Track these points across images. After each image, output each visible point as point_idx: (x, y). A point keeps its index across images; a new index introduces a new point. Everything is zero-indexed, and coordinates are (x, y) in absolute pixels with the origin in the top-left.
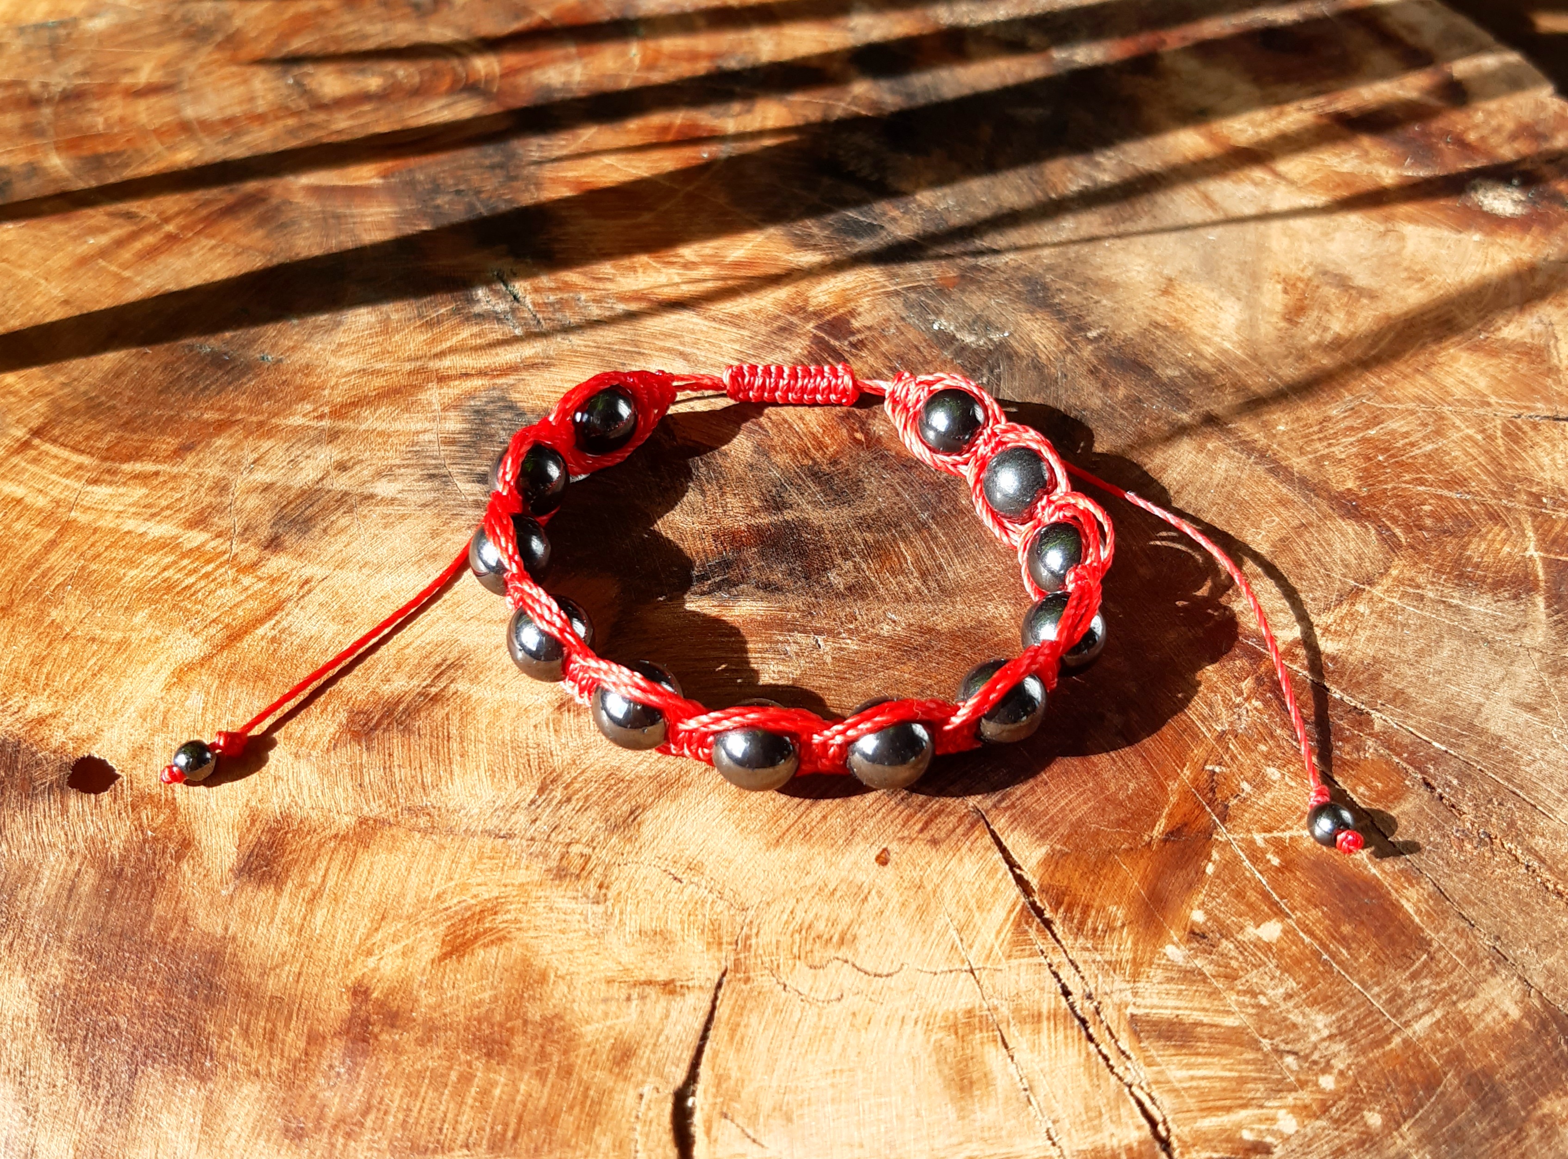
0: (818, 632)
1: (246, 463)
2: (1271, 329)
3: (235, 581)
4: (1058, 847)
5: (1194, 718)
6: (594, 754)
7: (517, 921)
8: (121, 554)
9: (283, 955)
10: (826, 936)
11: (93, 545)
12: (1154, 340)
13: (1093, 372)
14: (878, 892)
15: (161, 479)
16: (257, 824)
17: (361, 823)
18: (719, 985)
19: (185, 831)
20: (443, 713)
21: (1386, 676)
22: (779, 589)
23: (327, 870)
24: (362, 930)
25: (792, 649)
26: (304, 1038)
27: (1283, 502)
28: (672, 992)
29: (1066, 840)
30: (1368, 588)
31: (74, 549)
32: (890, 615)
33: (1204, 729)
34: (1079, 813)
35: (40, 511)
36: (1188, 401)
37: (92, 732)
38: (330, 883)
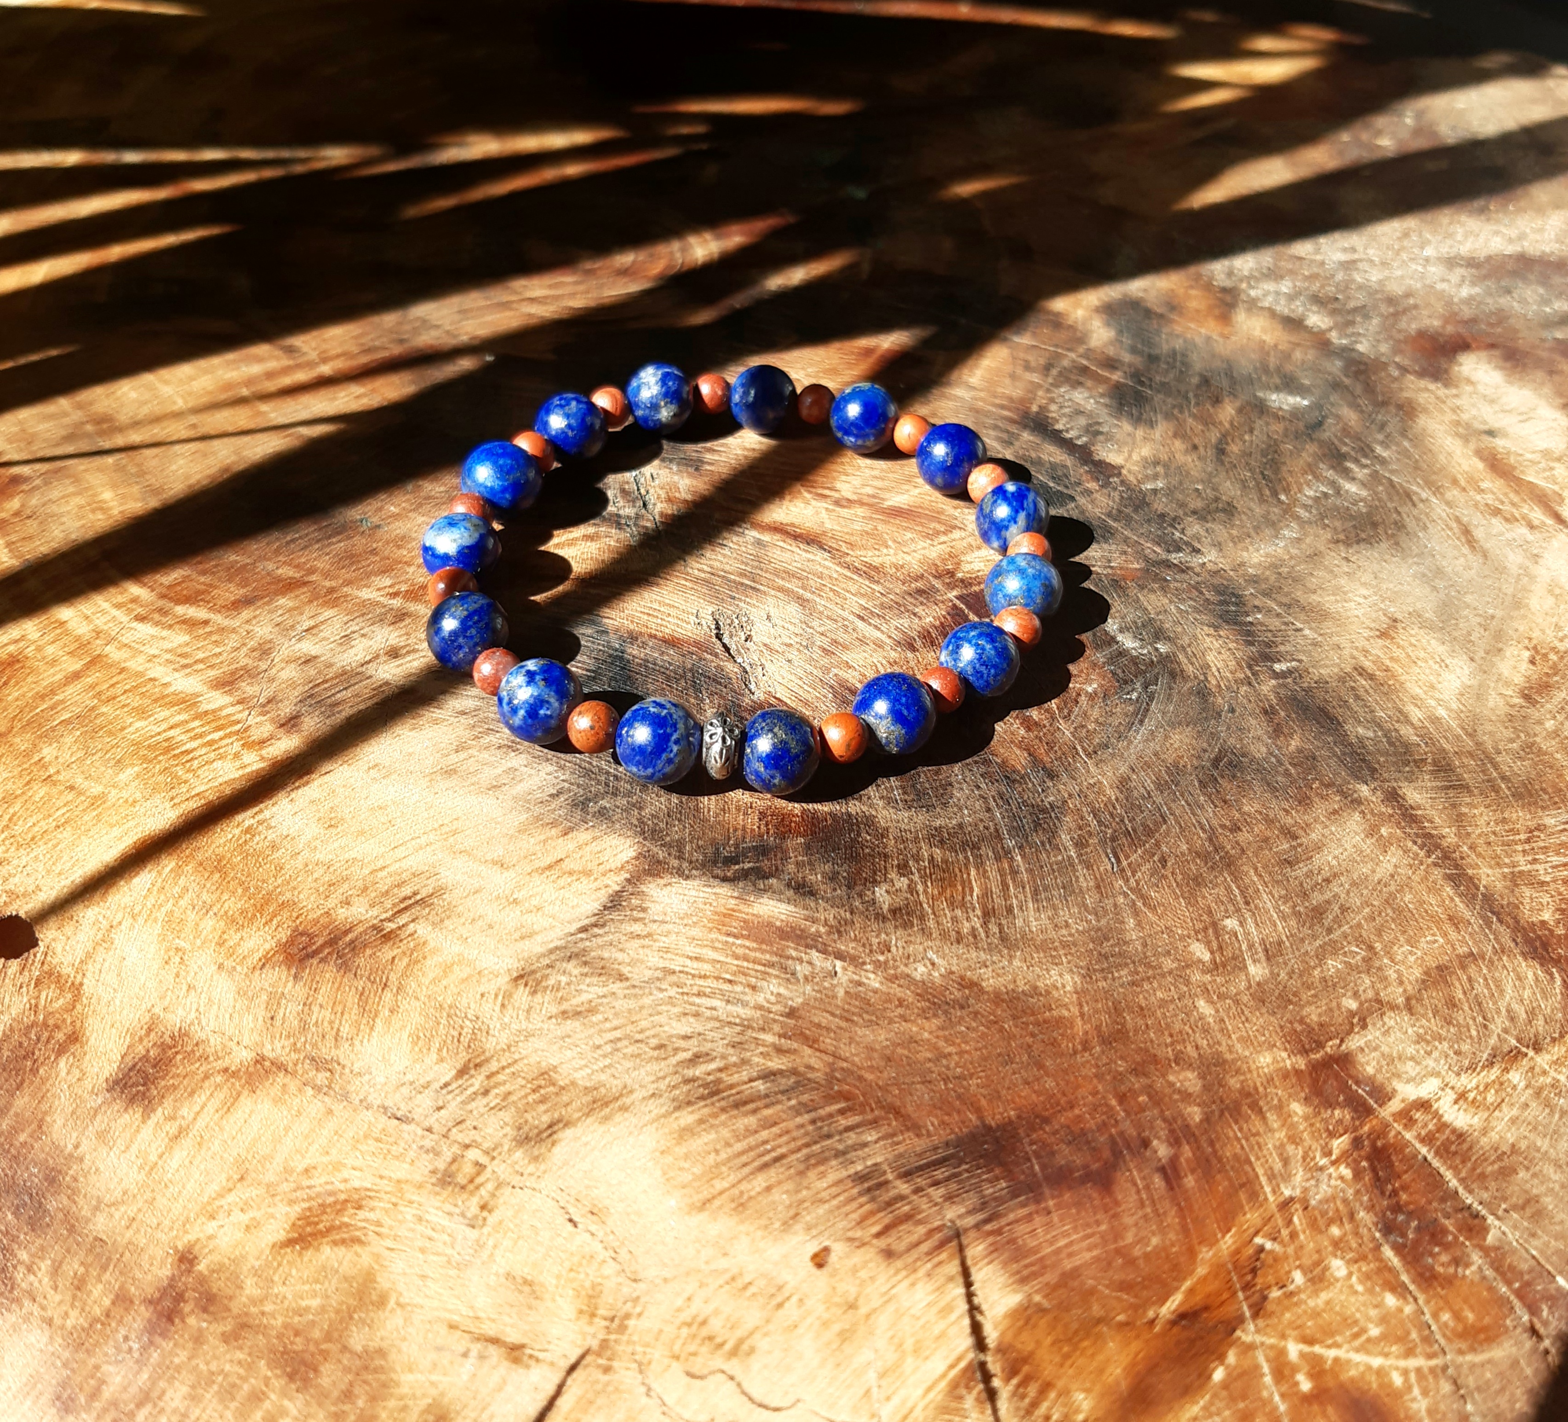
0: (840, 956)
1: (299, 628)
2: (1501, 702)
3: (237, 756)
4: (1037, 1298)
5: (1260, 1171)
6: (535, 1043)
7: (379, 1224)
8: (136, 702)
9: (125, 1193)
10: (719, 1340)
11: (113, 685)
12: (1353, 688)
13: (1268, 713)
14: (801, 1300)
15: (208, 629)
16: (153, 1034)
17: (257, 1061)
18: (573, 1368)
19: (78, 1024)
20: (390, 955)
21: (1522, 1174)
22: (812, 893)
23: (202, 1108)
24: (215, 1187)
25: (802, 970)
26: (112, 1296)
27: (1455, 921)
28: (516, 1361)
29: (1050, 1290)
30: (1531, 1053)
31: (92, 687)
32: (930, 954)
33: (1268, 1189)
34: (1077, 1261)
35: (78, 638)
36: (1374, 771)
37: (30, 890)
38: (201, 1123)
